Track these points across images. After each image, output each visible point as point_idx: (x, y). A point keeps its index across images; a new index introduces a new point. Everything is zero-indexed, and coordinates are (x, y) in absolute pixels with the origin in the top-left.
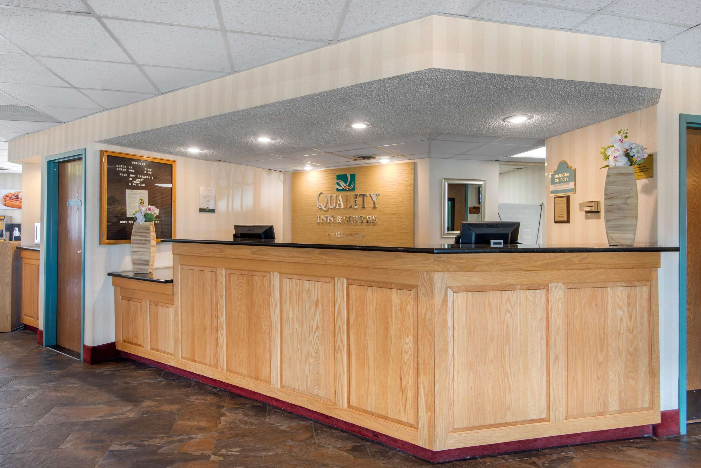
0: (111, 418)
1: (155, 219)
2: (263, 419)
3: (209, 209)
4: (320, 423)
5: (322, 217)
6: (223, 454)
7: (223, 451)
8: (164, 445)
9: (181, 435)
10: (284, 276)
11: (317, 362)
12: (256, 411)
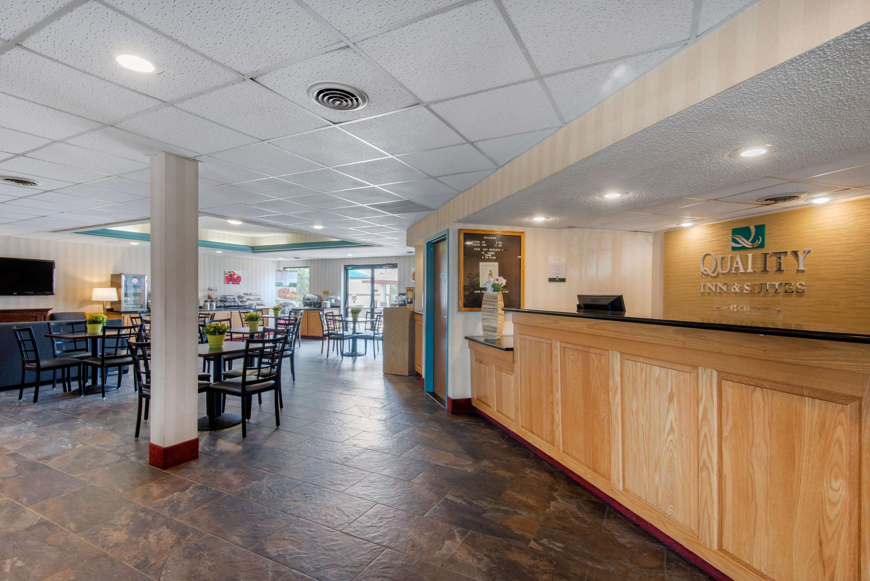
0: (454, 468)
1: (501, 289)
2: (599, 520)
3: (559, 279)
4: (677, 554)
5: (708, 284)
6: (544, 544)
7: (545, 541)
8: (489, 511)
9: (507, 506)
10: (626, 356)
11: (671, 473)
12: (593, 508)
